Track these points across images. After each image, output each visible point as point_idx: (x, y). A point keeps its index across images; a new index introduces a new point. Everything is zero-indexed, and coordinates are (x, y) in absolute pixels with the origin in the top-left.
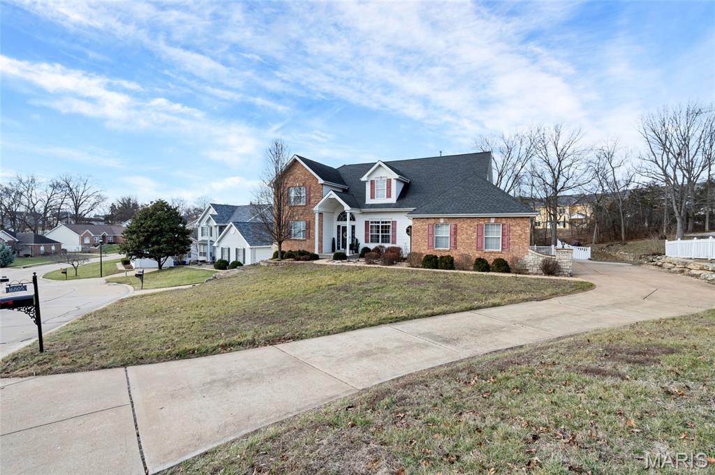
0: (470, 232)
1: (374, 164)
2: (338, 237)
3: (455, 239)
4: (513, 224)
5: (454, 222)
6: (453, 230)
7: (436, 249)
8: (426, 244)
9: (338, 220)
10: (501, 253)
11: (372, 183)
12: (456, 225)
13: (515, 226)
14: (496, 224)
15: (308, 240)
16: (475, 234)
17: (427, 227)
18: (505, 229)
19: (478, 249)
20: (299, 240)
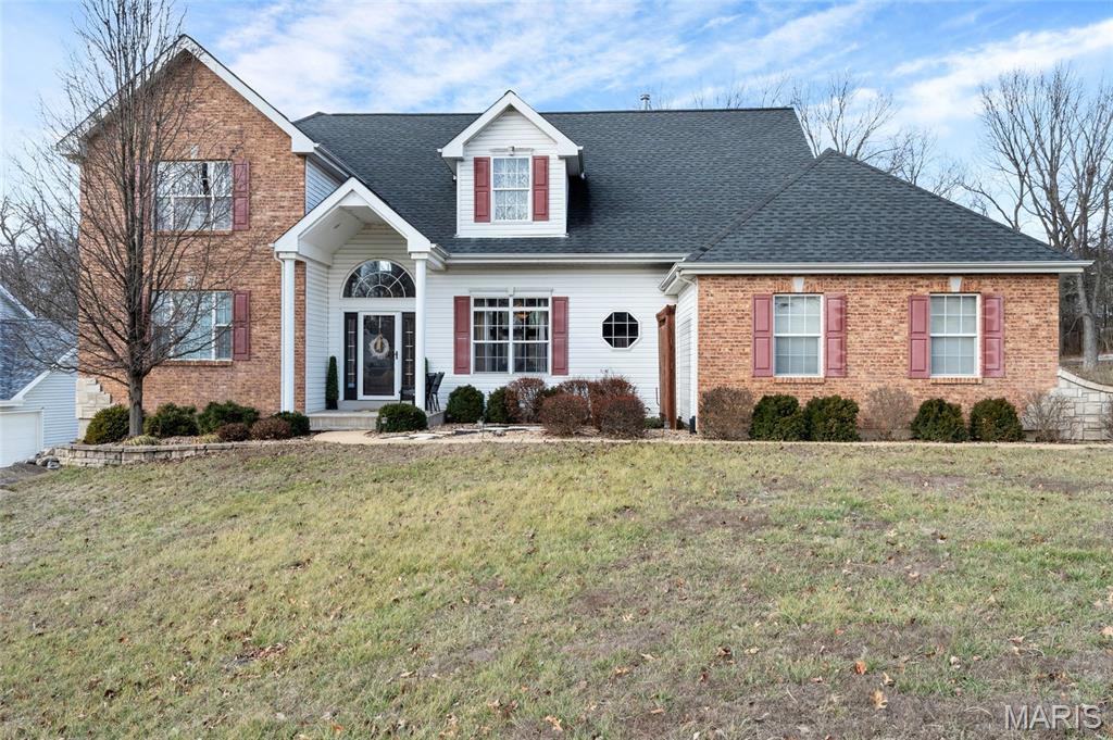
0: (887, 322)
1: (473, 117)
2: (350, 352)
3: (843, 345)
4: (1015, 294)
5: (838, 289)
6: (836, 316)
7: (780, 377)
8: (748, 361)
9: (348, 293)
10: (983, 384)
11: (481, 166)
12: (843, 299)
13: (1020, 300)
14: (967, 295)
15: (241, 366)
16: (905, 325)
17: (748, 306)
18: (991, 311)
19: (914, 373)
20: (203, 365)
